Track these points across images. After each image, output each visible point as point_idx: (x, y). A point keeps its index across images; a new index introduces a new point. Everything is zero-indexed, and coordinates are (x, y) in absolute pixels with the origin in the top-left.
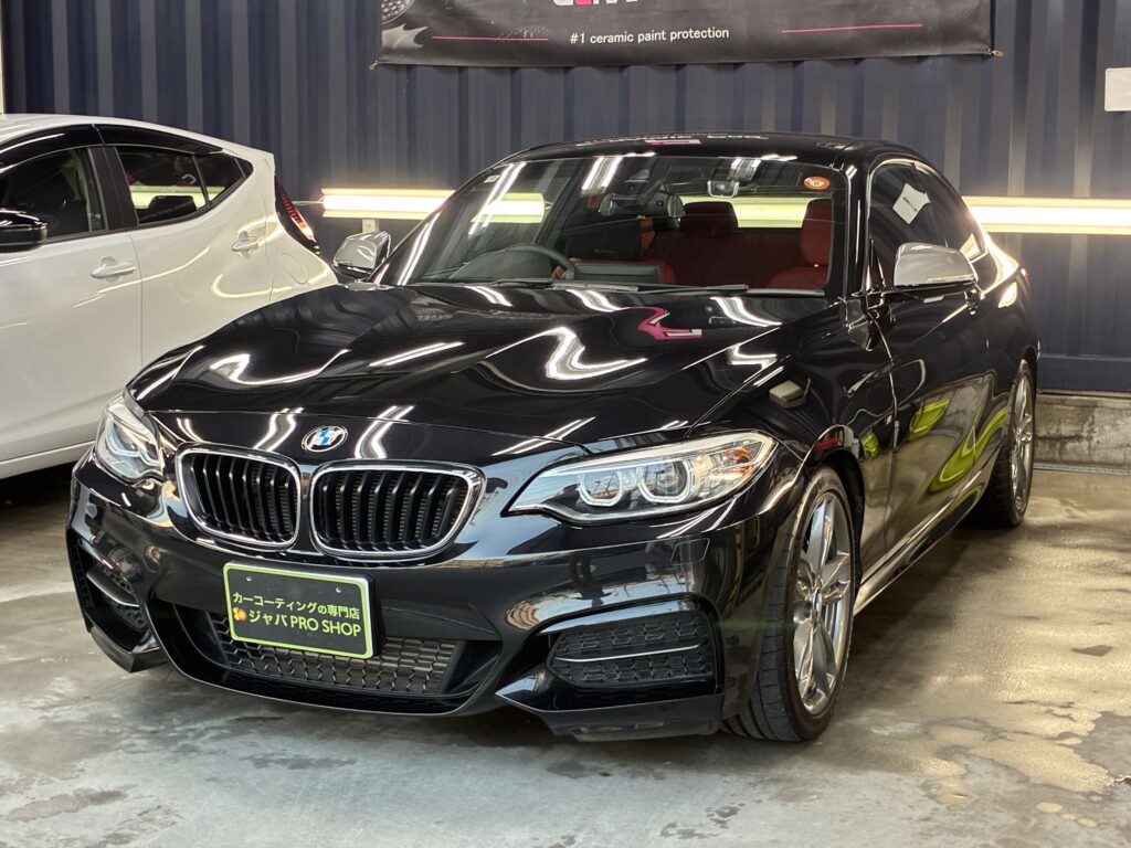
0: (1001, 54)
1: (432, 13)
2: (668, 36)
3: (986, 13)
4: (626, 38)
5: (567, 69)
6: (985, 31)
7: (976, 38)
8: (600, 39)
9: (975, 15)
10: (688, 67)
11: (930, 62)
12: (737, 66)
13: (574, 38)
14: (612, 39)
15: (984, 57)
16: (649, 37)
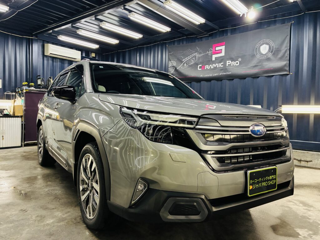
0: (291, 74)
1: (177, 73)
2: (219, 74)
3: (288, 65)
4: (211, 75)
5: (200, 82)
6: (288, 69)
7: (286, 71)
8: (206, 76)
9: (285, 65)
10: (223, 81)
11: (274, 76)
12: (233, 79)
13: (201, 76)
14: (208, 76)
15: (288, 75)
16: (215, 75)
